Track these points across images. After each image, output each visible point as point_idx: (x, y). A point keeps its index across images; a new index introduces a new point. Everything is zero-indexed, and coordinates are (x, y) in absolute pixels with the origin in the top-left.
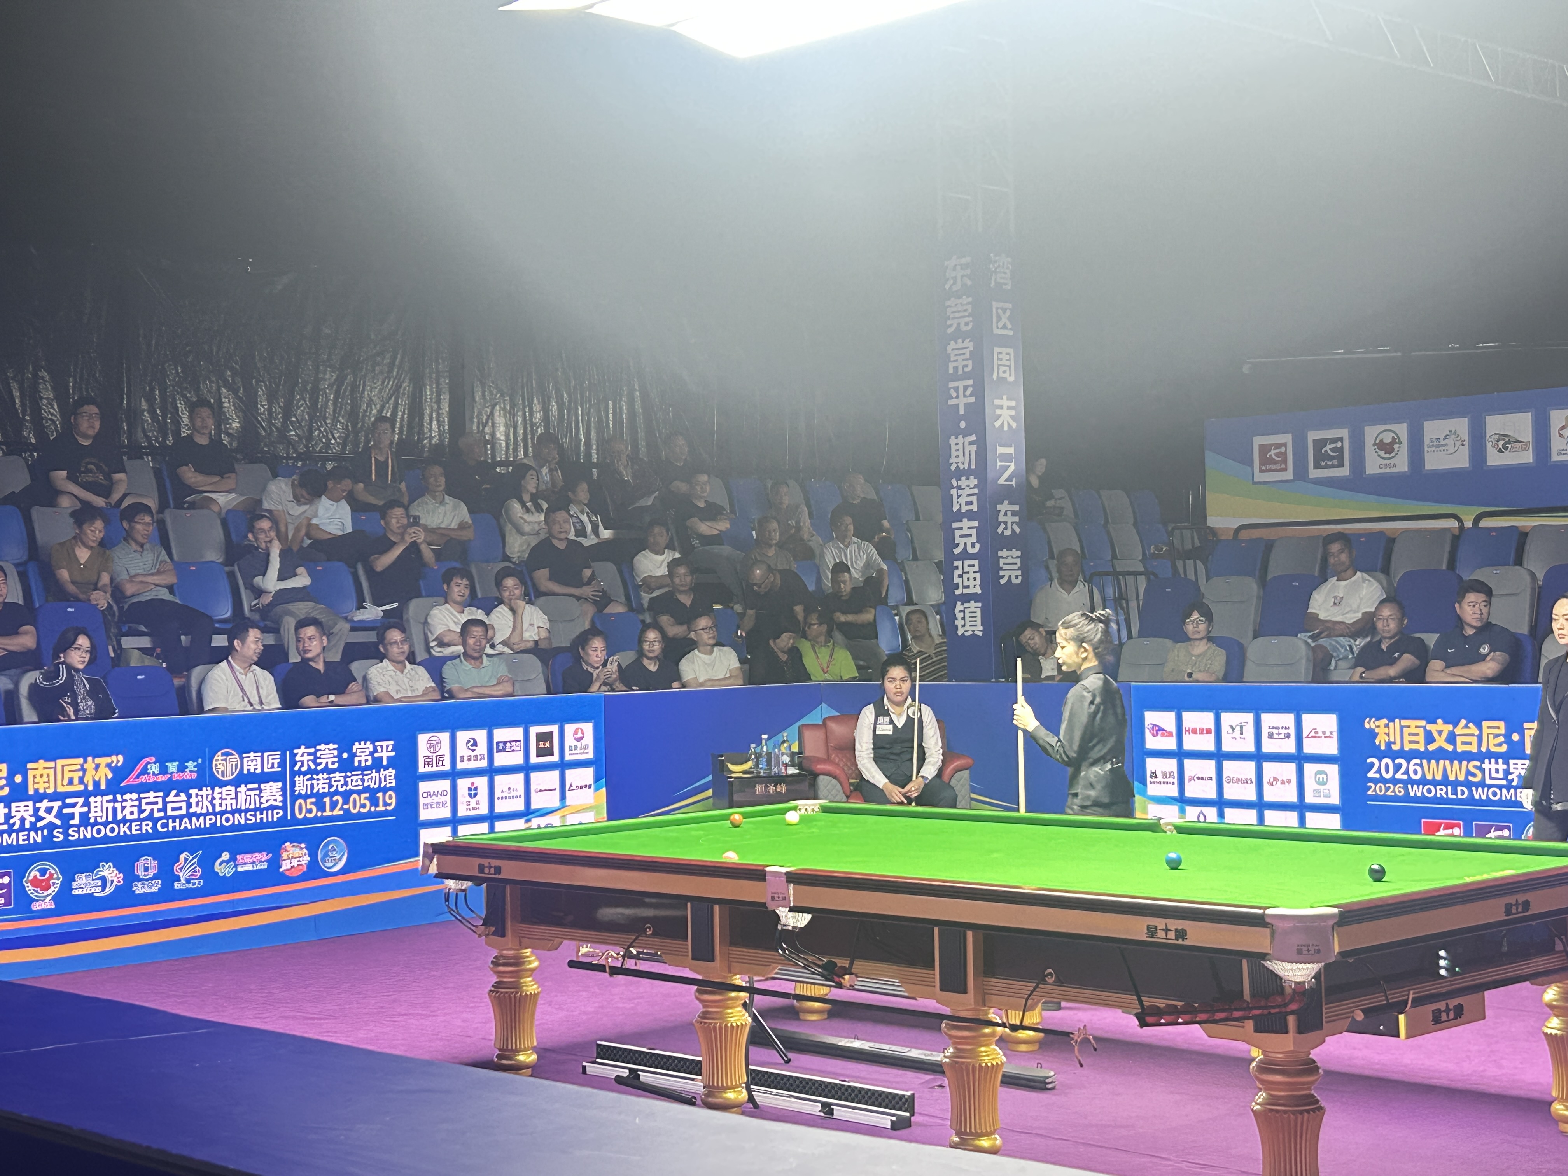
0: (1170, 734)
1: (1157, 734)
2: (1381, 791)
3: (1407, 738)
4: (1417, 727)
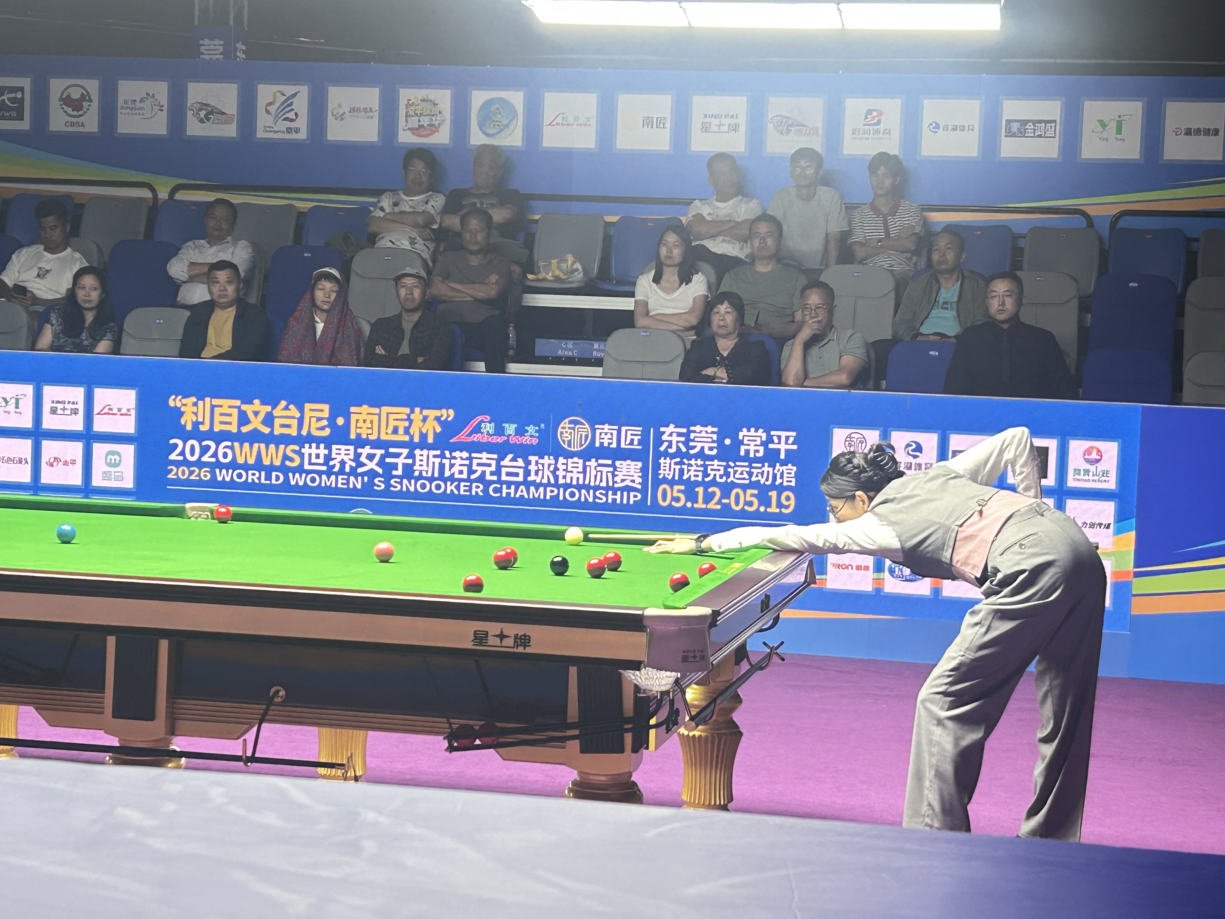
2: (184, 474)
3: (217, 419)
4: (230, 407)
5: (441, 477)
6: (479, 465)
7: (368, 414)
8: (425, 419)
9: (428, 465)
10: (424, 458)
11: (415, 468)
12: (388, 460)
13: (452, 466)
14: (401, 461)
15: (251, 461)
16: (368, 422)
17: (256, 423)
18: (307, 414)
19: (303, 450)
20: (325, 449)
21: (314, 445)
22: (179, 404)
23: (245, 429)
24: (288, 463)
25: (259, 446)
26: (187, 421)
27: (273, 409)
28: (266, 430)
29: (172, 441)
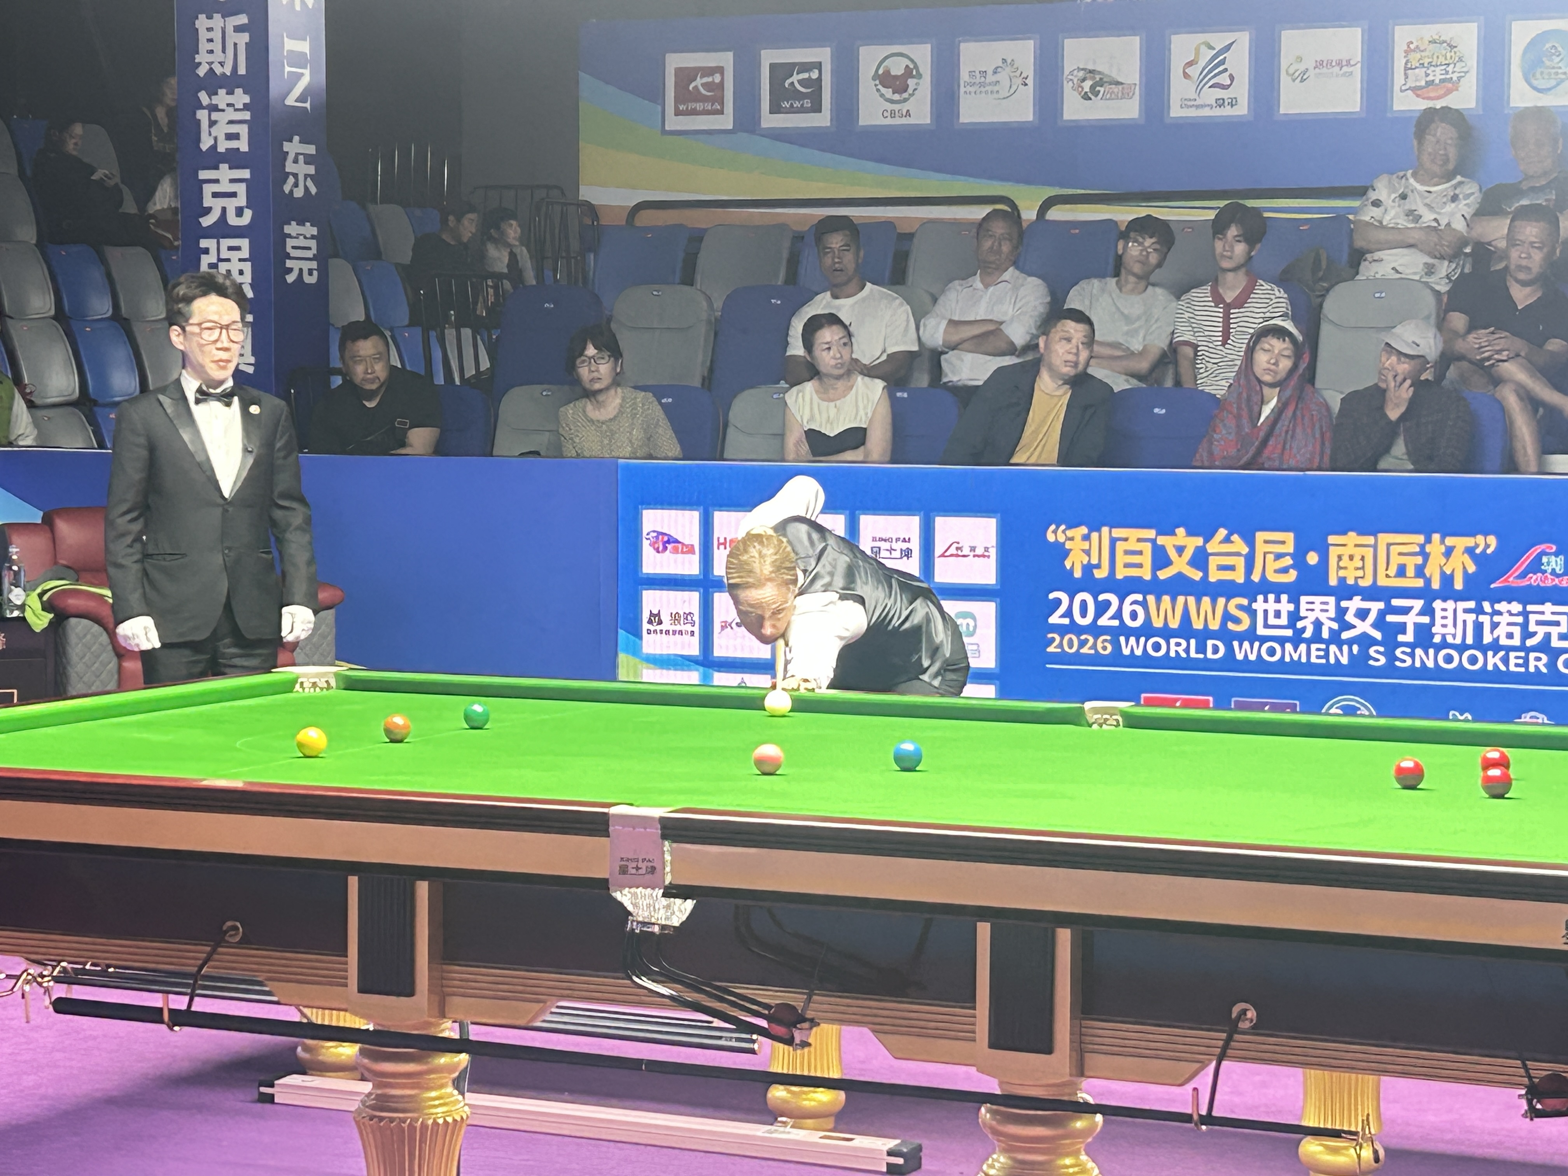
0: (690, 550)
1: (665, 549)
2: (1071, 646)
3: (1121, 559)
4: (1139, 540)
5: (1478, 644)
6: (1539, 623)
7: (1356, 546)
8: (1449, 552)
9: (1455, 625)
10: (1450, 614)
11: (1434, 630)
12: (1390, 618)
13: (1495, 626)
14: (1411, 620)
15: (1174, 624)
16: (1357, 558)
17: (1180, 565)
18: (1260, 548)
19: (1254, 606)
20: (1289, 602)
21: (1271, 597)
22: (1061, 538)
23: (1163, 575)
24: (1231, 626)
25: (1186, 600)
26: (1075, 563)
27: (1206, 541)
28: (1196, 575)
29: (1052, 596)
